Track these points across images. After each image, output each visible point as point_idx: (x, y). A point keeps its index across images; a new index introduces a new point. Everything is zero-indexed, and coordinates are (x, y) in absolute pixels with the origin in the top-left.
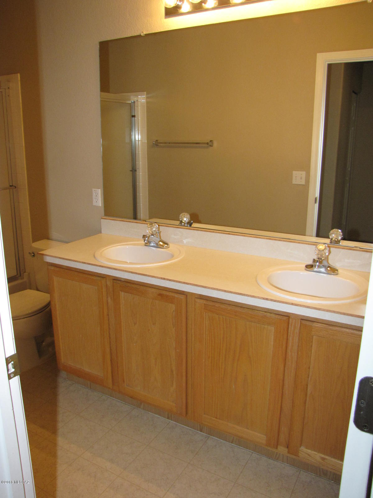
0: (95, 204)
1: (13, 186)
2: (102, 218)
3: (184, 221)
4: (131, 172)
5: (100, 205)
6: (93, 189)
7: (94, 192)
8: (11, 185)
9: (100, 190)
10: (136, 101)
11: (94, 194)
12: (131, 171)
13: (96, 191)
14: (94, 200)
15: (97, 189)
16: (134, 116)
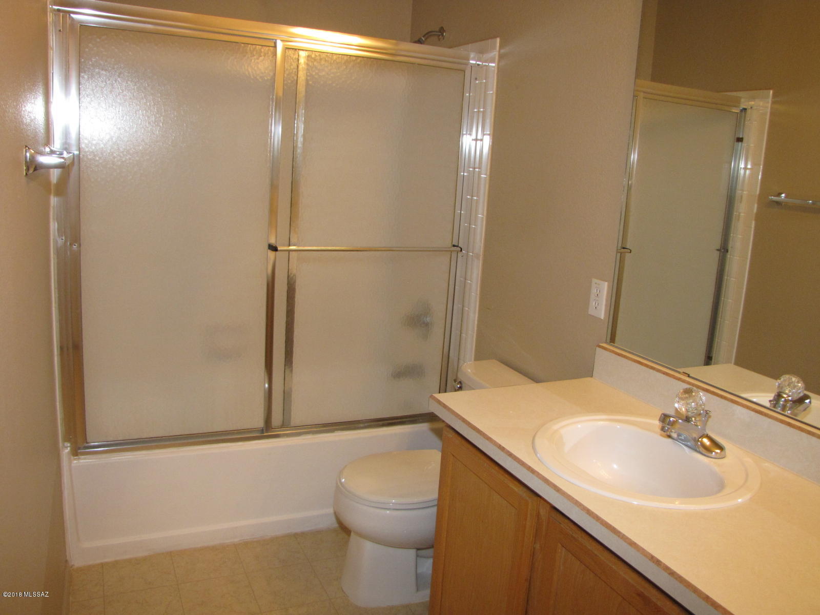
0: (592, 311)
1: (458, 246)
2: (599, 346)
3: (785, 396)
4: (718, 252)
5: (602, 317)
6: (594, 281)
7: (593, 285)
8: (456, 244)
9: (606, 283)
10: (749, 107)
11: (594, 291)
12: (718, 250)
13: (599, 284)
14: (593, 304)
15: (602, 282)
16: (740, 140)
